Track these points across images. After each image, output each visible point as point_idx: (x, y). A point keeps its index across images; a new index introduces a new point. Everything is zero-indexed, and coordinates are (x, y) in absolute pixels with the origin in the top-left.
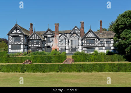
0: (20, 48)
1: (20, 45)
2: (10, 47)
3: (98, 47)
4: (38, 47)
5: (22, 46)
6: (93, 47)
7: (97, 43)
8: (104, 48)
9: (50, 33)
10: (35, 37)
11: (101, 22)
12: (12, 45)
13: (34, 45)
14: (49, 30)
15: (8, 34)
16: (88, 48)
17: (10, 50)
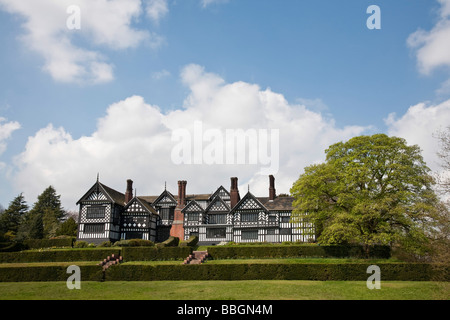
0: (102, 231)
1: (104, 224)
2: (82, 227)
3: (265, 228)
4: (142, 228)
5: (107, 227)
6: (255, 230)
7: (261, 220)
8: (277, 231)
9: (169, 200)
10: (135, 208)
11: (272, 179)
12: (86, 224)
13: (132, 224)
14: (165, 194)
15: (81, 203)
16: (245, 230)
17: (82, 235)
